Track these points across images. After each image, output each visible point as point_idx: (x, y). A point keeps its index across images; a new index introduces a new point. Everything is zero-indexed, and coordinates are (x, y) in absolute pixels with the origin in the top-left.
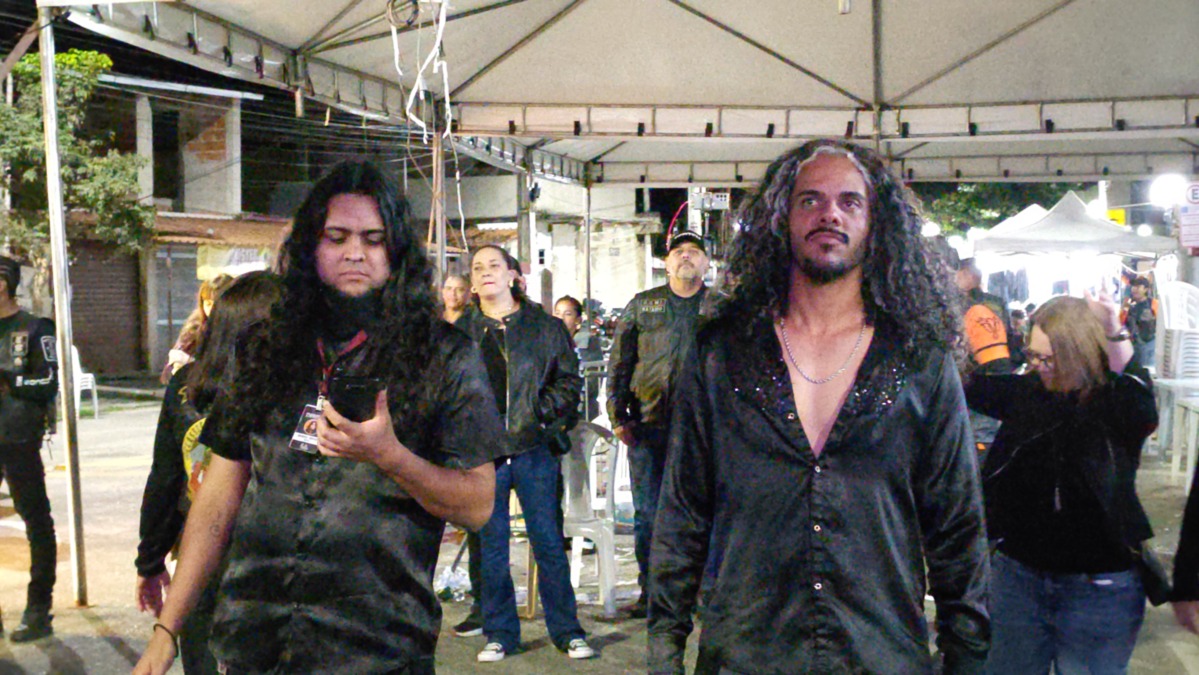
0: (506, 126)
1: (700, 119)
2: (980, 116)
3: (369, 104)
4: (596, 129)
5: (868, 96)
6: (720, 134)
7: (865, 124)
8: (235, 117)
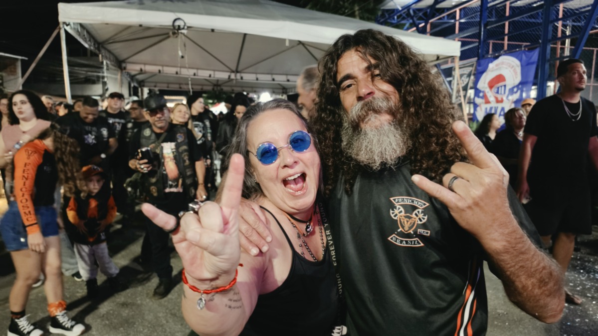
0: (139, 69)
1: (192, 72)
2: (260, 76)
4: (164, 72)
5: (234, 69)
6: (197, 75)
7: (233, 76)
8: (19, 64)
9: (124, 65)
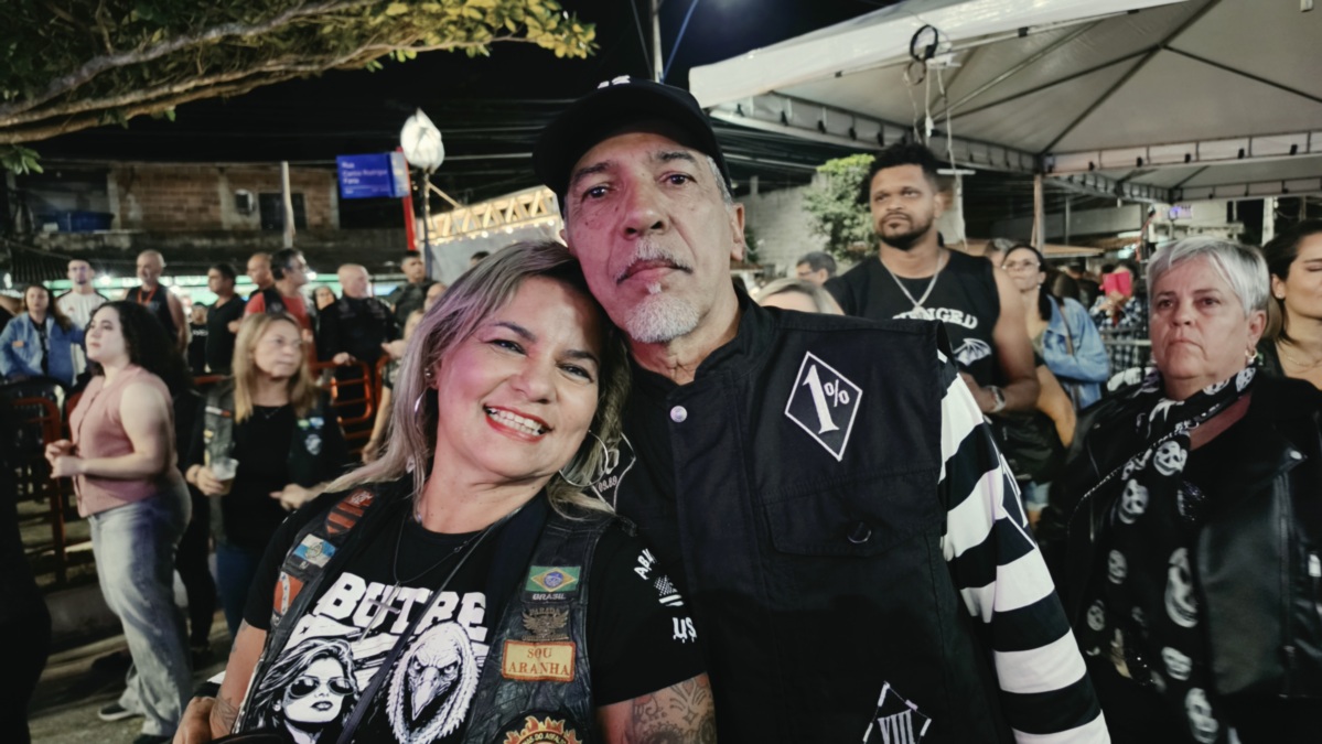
0: (1087, 166)
1: (1233, 147)
3: (975, 158)
4: (1154, 161)
6: (1250, 156)
8: (959, 185)
9: (1049, 161)
